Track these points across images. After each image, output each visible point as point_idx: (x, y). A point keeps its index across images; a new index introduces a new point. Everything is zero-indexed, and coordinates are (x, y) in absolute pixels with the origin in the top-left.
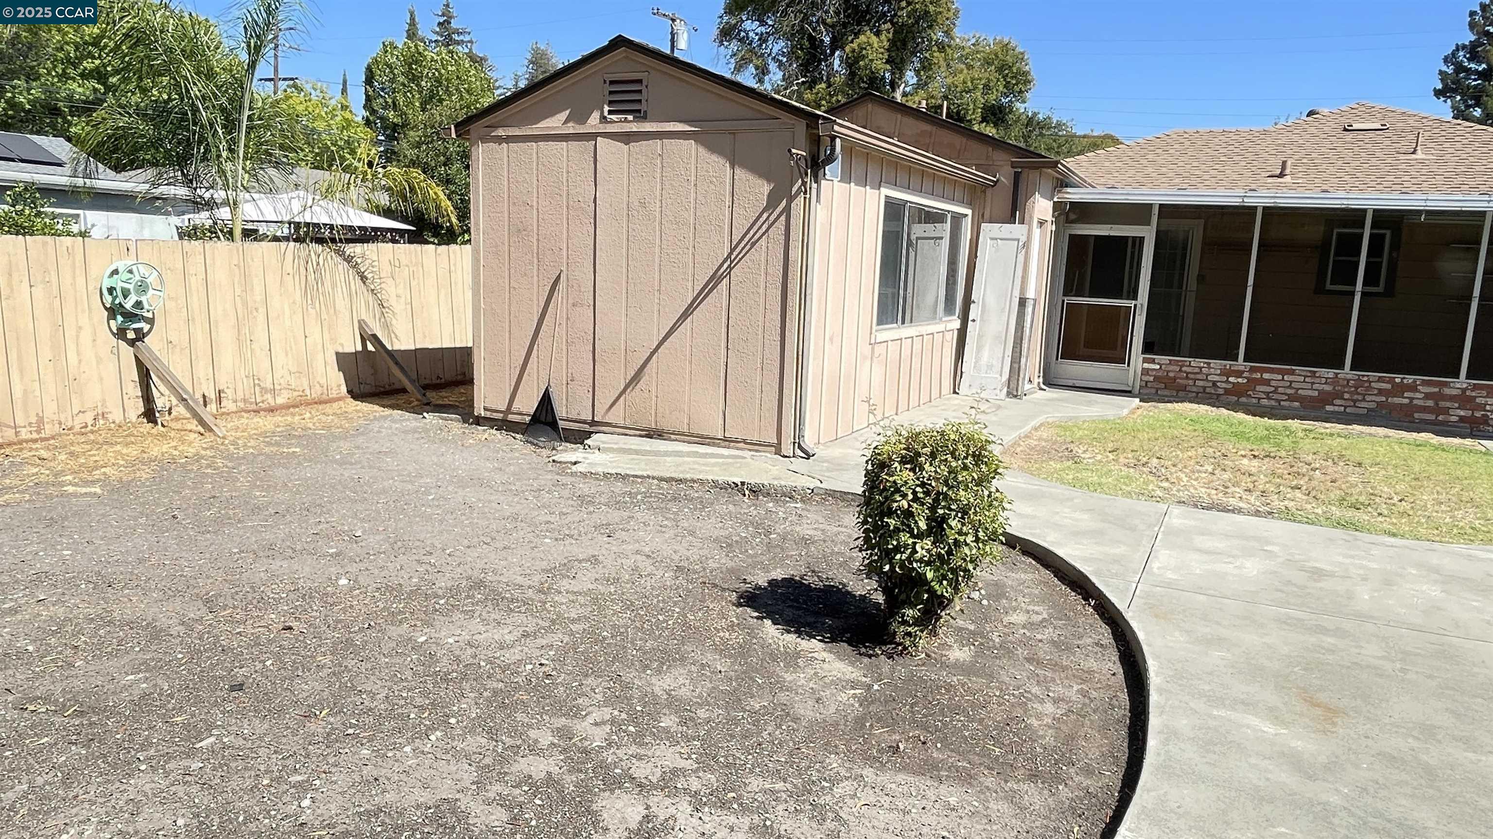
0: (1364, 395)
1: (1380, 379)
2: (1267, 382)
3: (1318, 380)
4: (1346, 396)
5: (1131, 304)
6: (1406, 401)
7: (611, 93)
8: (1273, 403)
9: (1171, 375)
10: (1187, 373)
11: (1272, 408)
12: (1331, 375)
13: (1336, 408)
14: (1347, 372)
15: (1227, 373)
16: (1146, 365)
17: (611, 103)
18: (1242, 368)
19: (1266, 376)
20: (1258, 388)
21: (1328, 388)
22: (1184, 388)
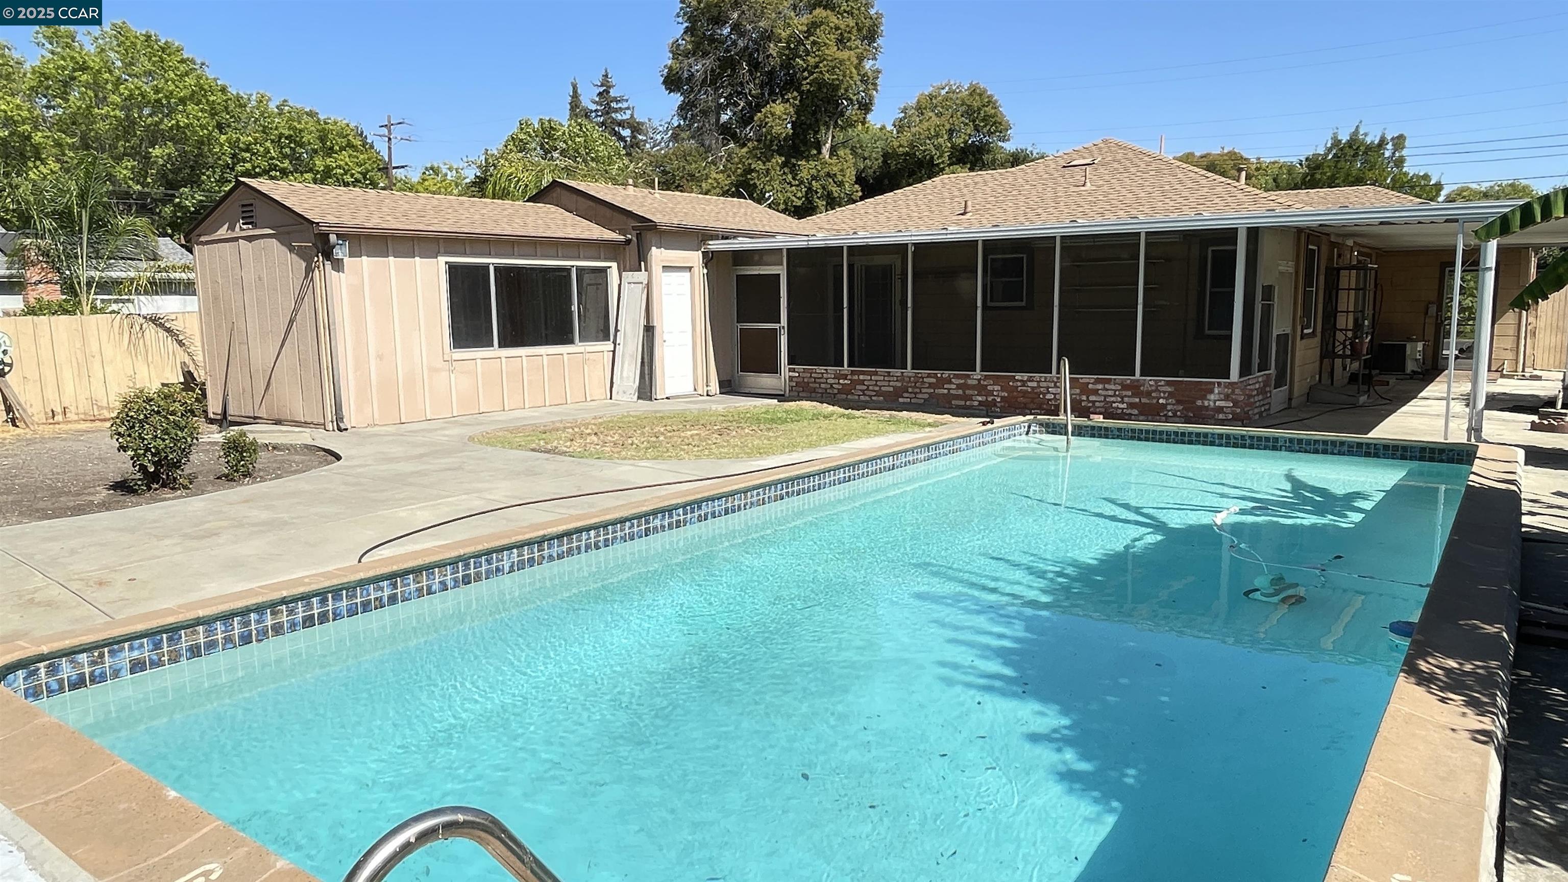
0: (920, 388)
1: (929, 376)
2: (862, 382)
3: (891, 379)
4: (910, 390)
5: (776, 326)
6: (946, 391)
7: (243, 212)
8: (867, 398)
9: (806, 380)
10: (815, 378)
11: (867, 402)
12: (899, 374)
13: (905, 400)
14: (909, 371)
15: (838, 377)
16: (791, 374)
17: (243, 218)
18: (846, 372)
19: (861, 377)
20: (858, 387)
21: (899, 384)
22: (814, 390)
